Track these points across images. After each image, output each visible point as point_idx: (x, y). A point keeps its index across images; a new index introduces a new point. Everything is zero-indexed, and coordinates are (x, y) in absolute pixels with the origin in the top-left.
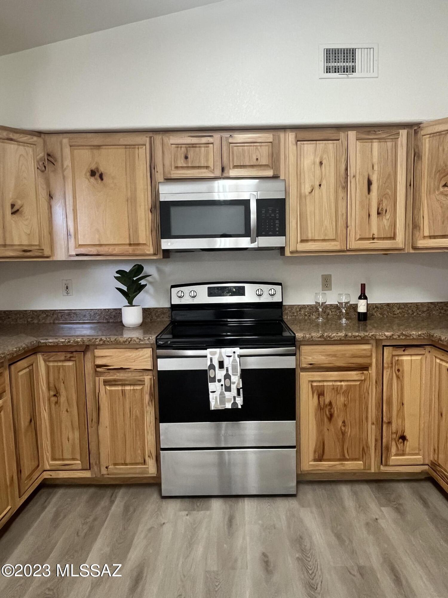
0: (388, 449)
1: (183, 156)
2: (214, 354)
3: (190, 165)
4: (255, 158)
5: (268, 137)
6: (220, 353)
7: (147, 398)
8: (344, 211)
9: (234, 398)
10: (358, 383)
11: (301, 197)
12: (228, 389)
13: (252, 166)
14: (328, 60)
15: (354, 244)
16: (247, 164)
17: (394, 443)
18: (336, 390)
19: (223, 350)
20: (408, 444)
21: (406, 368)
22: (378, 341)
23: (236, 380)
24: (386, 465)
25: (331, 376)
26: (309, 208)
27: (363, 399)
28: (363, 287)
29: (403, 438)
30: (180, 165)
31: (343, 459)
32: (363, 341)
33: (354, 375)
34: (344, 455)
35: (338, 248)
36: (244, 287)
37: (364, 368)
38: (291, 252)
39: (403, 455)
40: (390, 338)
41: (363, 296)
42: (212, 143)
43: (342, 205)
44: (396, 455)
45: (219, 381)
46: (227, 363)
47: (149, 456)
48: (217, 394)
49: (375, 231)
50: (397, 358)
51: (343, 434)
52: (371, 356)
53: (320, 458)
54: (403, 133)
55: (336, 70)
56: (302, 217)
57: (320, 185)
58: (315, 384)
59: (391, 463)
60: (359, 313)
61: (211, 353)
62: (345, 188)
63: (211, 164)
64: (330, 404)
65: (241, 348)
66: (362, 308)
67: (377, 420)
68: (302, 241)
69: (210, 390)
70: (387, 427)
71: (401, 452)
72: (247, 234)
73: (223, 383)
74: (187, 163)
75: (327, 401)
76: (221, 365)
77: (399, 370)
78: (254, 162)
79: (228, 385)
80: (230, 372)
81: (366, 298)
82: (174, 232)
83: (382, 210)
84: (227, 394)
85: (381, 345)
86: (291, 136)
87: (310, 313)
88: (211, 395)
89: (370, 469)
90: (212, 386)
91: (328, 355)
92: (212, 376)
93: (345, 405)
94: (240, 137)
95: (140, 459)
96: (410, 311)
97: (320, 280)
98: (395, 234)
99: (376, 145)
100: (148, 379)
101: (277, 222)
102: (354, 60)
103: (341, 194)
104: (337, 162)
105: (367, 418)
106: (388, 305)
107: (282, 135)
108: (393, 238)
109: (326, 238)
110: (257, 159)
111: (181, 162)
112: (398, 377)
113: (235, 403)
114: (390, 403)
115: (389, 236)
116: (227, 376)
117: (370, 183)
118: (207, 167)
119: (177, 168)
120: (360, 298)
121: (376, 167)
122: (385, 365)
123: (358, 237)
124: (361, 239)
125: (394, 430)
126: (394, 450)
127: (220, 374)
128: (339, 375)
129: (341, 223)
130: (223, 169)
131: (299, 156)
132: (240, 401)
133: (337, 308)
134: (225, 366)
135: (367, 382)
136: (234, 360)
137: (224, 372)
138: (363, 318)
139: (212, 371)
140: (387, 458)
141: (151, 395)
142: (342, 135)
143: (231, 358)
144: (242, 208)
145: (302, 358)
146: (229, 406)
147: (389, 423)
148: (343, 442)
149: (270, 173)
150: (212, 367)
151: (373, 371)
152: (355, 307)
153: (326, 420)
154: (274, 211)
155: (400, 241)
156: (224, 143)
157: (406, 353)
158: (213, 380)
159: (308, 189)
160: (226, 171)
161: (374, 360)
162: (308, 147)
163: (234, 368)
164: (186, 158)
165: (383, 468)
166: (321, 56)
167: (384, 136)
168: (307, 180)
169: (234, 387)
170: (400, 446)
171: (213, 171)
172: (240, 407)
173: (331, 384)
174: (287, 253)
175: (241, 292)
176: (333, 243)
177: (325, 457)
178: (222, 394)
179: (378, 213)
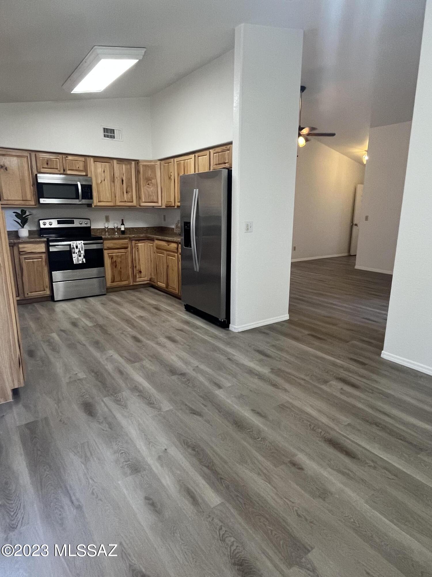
0: (136, 276)
1: (46, 163)
2: (74, 243)
3: (49, 167)
4: (77, 167)
5: (83, 159)
6: (76, 243)
7: (44, 263)
8: (114, 191)
9: (83, 259)
10: (124, 253)
11: (97, 184)
12: (80, 256)
13: (76, 170)
14: (104, 132)
15: (119, 204)
16: (74, 169)
17: (138, 275)
18: (117, 256)
19: (77, 242)
20: (142, 274)
21: (140, 248)
22: (130, 238)
23: (83, 252)
24: (136, 282)
25: (115, 251)
26: (101, 189)
27: (126, 259)
28: (122, 220)
29: (140, 272)
30: (45, 167)
31: (121, 281)
32: (125, 238)
33: (123, 250)
34: (121, 279)
35: (113, 205)
36: (74, 220)
37: (126, 248)
38: (95, 206)
39: (141, 278)
40: (134, 237)
41: (123, 224)
42: (59, 159)
43: (113, 188)
44: (139, 278)
45: (76, 253)
46: (79, 246)
47: (46, 287)
48: (76, 258)
49: (126, 199)
50: (137, 244)
51: (121, 272)
52: (128, 244)
53: (113, 281)
54: (133, 163)
55: (108, 136)
56: (98, 192)
57: (104, 180)
58: (110, 255)
59: (137, 281)
60: (122, 231)
61: (73, 243)
62: (114, 182)
63: (59, 168)
64: (116, 261)
65: (84, 241)
66: (123, 229)
67: (132, 266)
68: (99, 202)
69: (73, 257)
70: (135, 268)
71: (140, 277)
72: (77, 197)
73: (78, 254)
74: (48, 166)
75: (114, 260)
76: (77, 247)
77: (137, 248)
78: (77, 169)
79: (80, 254)
80: (80, 250)
81: (124, 225)
82: (45, 196)
83: (128, 191)
84: (80, 258)
85: (131, 239)
86: (92, 159)
87: (102, 232)
88: (73, 258)
89: (130, 284)
90: (74, 255)
91: (114, 244)
92: (74, 251)
93: (121, 262)
94: (70, 158)
95: (42, 289)
96: (140, 231)
97: (105, 217)
98: (133, 200)
99: (124, 166)
100: (44, 256)
101: (89, 194)
102: (114, 133)
103: (112, 184)
104: (110, 171)
105: (128, 266)
106: (132, 228)
107: (88, 159)
108: (132, 202)
109: (108, 201)
110: (78, 168)
111: (46, 166)
112: (137, 251)
113: (83, 261)
114: (135, 261)
115: (131, 201)
116: (79, 251)
117: (123, 181)
118: (57, 169)
119: (43, 168)
120: (122, 225)
121: (124, 175)
122: (133, 247)
123: (120, 201)
124: (121, 202)
125: (138, 269)
126: (138, 277)
127: (77, 251)
128: (118, 251)
129: (113, 195)
130: (64, 170)
131: (96, 168)
132: (84, 260)
133: (113, 229)
134: (78, 247)
135: (127, 253)
136: (82, 245)
137: (78, 250)
138: (123, 232)
139: (73, 250)
140: (136, 279)
141: (45, 262)
142: (111, 161)
143: (81, 245)
144: (73, 188)
145: (105, 245)
146: (81, 262)
147: (136, 267)
148: (121, 275)
149: (84, 174)
150: (73, 248)
151: (129, 249)
152: (120, 228)
153: (114, 267)
154: (88, 189)
155: (135, 203)
156: (64, 159)
157: (140, 242)
158: (74, 253)
159: (100, 182)
160: (65, 171)
161: (129, 245)
162: (99, 164)
163: (82, 248)
164: (47, 164)
165: (135, 283)
166: (102, 131)
167: (127, 163)
168: (99, 178)
169: (82, 255)
170: (140, 275)
171: (60, 171)
172: (85, 262)
173: (115, 254)
174: (93, 206)
175: (72, 222)
176: (111, 203)
177: (115, 281)
178: (78, 258)
179: (127, 192)
